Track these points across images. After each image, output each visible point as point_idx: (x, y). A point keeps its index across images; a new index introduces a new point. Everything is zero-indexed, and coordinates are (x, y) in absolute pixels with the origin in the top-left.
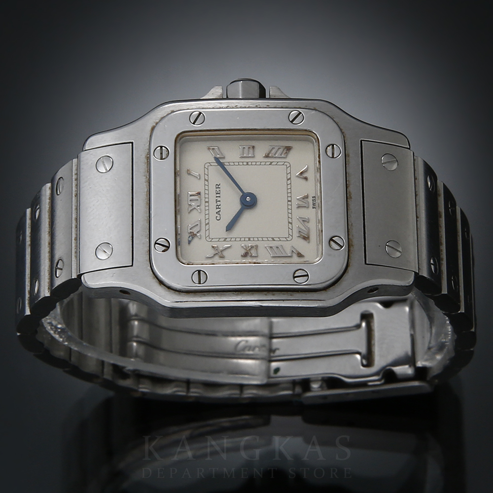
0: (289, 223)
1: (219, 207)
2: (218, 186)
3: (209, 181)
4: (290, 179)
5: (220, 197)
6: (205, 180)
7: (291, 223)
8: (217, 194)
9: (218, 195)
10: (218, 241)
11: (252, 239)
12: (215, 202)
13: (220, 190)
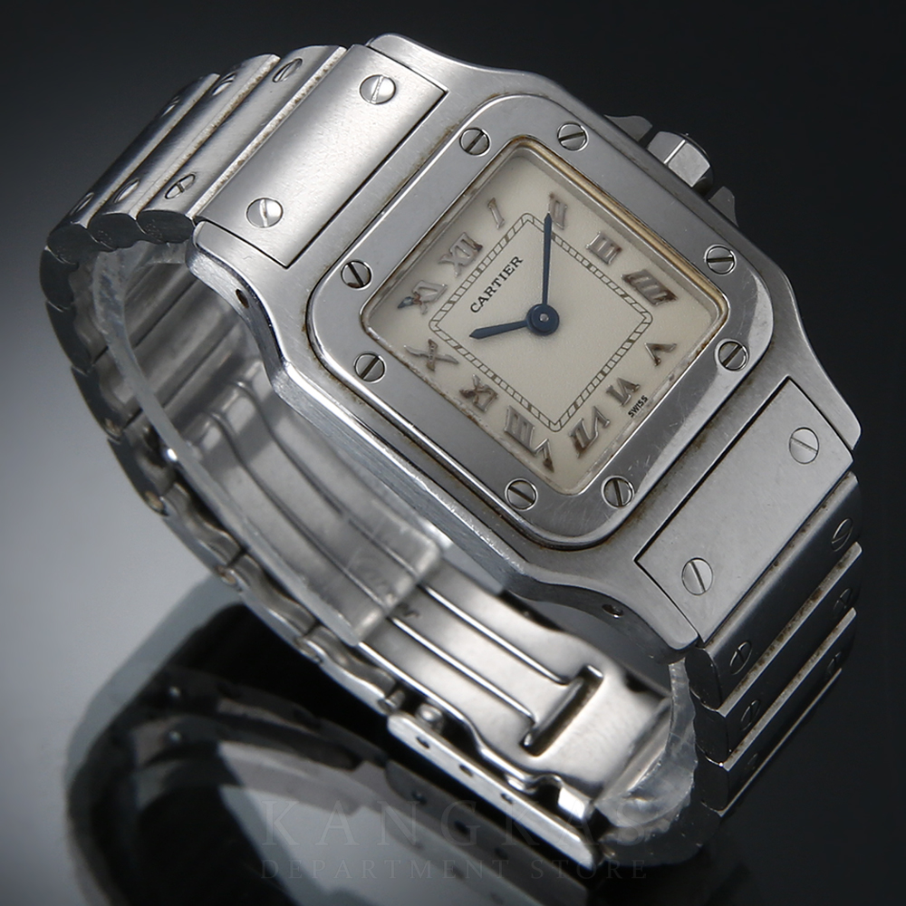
0: (575, 403)
1: (492, 293)
2: (516, 261)
3: (510, 243)
4: (633, 342)
5: (505, 279)
6: (506, 237)
7: (577, 408)
8: (504, 270)
9: (505, 274)
10: (446, 341)
11: (497, 380)
12: (492, 281)
13: (513, 270)
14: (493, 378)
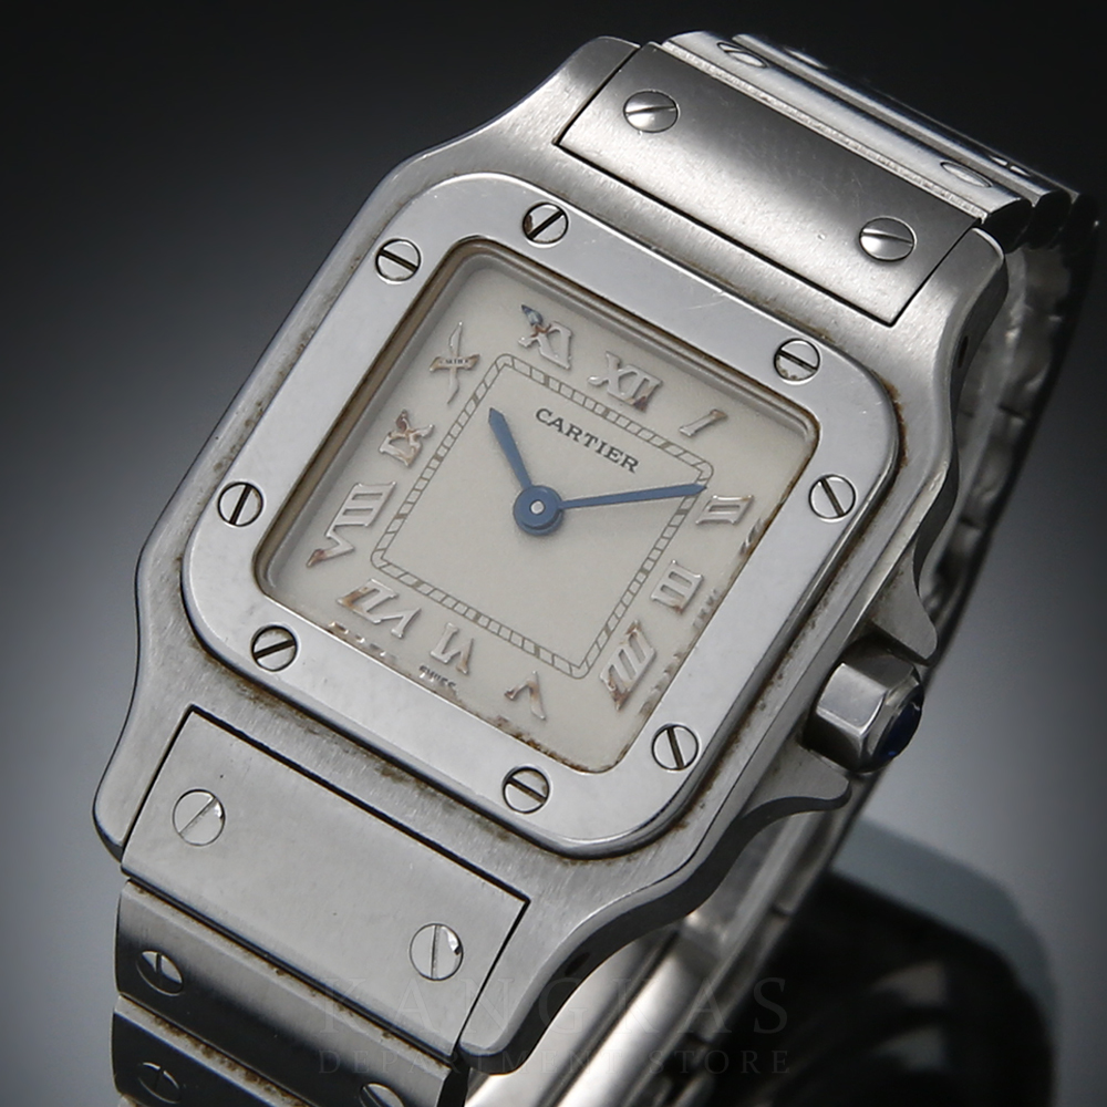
0: (421, 582)
1: (572, 435)
2: (631, 464)
3: (659, 450)
4: (537, 654)
5: (599, 451)
6: (668, 444)
7: (414, 587)
8: (613, 449)
9: (605, 451)
10: (483, 381)
11: (435, 463)
12: (591, 433)
13: (616, 461)
14: (436, 457)
